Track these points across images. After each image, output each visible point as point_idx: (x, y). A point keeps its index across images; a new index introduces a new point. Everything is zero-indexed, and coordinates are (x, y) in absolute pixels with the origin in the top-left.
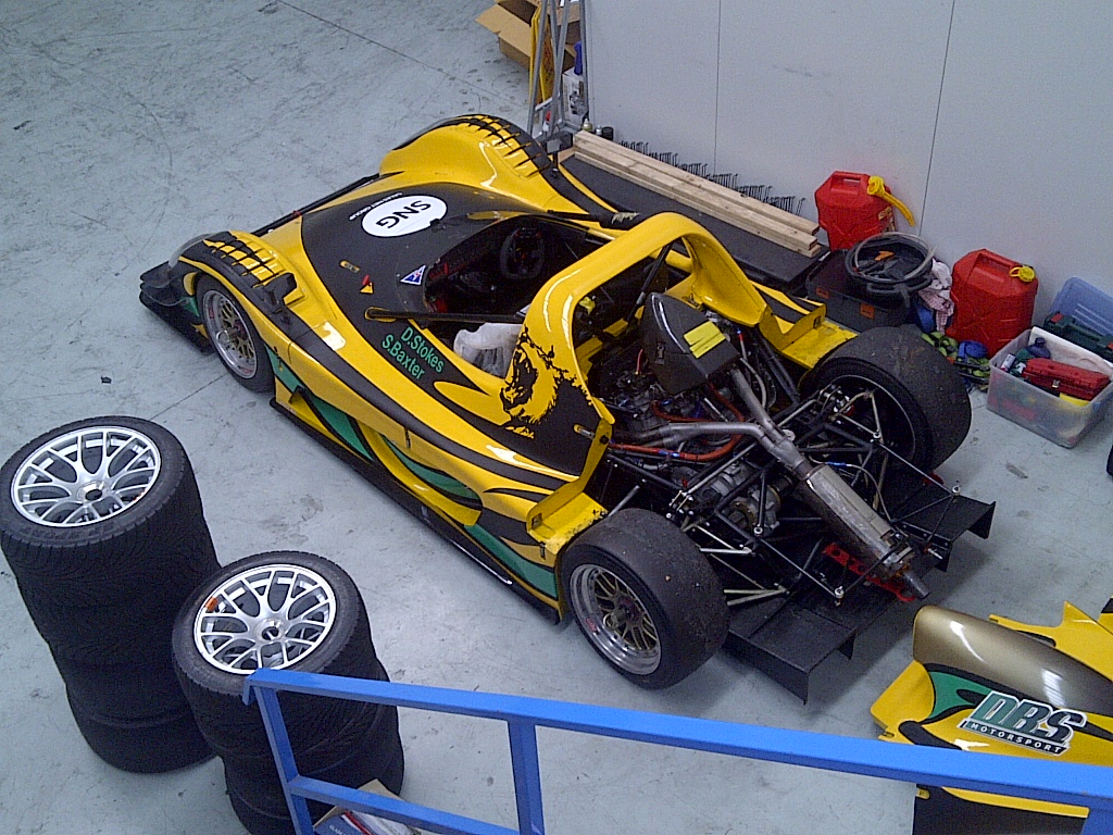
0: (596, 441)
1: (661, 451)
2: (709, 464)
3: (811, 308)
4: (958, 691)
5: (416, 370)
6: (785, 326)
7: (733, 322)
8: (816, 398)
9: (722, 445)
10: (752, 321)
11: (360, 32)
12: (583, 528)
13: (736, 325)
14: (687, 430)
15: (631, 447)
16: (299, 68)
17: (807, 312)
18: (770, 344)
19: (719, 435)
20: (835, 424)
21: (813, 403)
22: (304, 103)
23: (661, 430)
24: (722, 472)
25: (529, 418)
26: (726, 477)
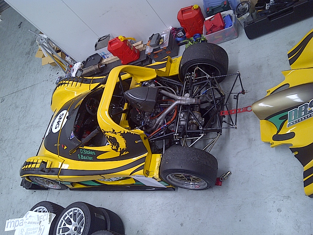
0: (143, 141)
1: (161, 127)
2: (175, 120)
3: (166, 59)
4: (279, 119)
5: (90, 158)
6: (164, 70)
7: (151, 80)
8: (185, 80)
9: (174, 112)
10: (155, 76)
11: (23, 88)
12: (159, 164)
13: (153, 80)
14: (163, 116)
15: (153, 133)
16: (17, 107)
17: (166, 61)
18: (164, 77)
19: (172, 110)
20: (195, 82)
21: (186, 82)
22: (23, 114)
23: (156, 123)
24: (180, 119)
25: (123, 149)
26: (182, 119)
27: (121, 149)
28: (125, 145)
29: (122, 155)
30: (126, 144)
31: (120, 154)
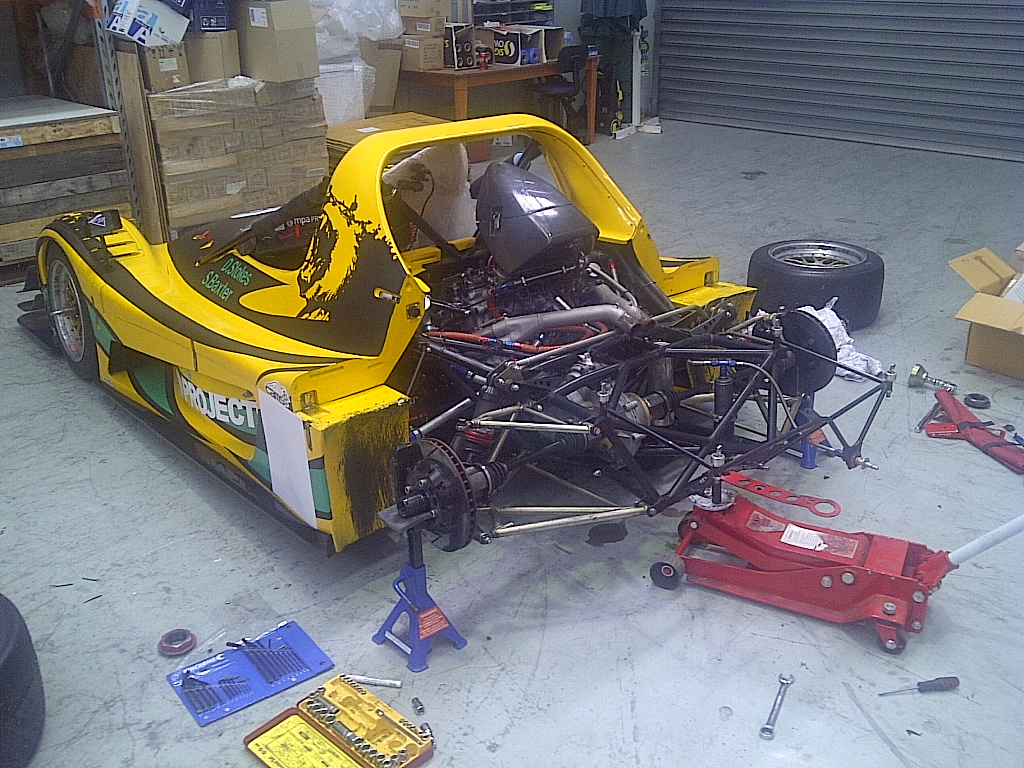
0: (400, 310)
1: (491, 340)
5: (226, 293)
10: (622, 238)
14: (527, 324)
15: (452, 334)
25: (325, 294)
27: (320, 287)
28: (340, 282)
29: (304, 317)
30: (345, 279)
31: (302, 313)
